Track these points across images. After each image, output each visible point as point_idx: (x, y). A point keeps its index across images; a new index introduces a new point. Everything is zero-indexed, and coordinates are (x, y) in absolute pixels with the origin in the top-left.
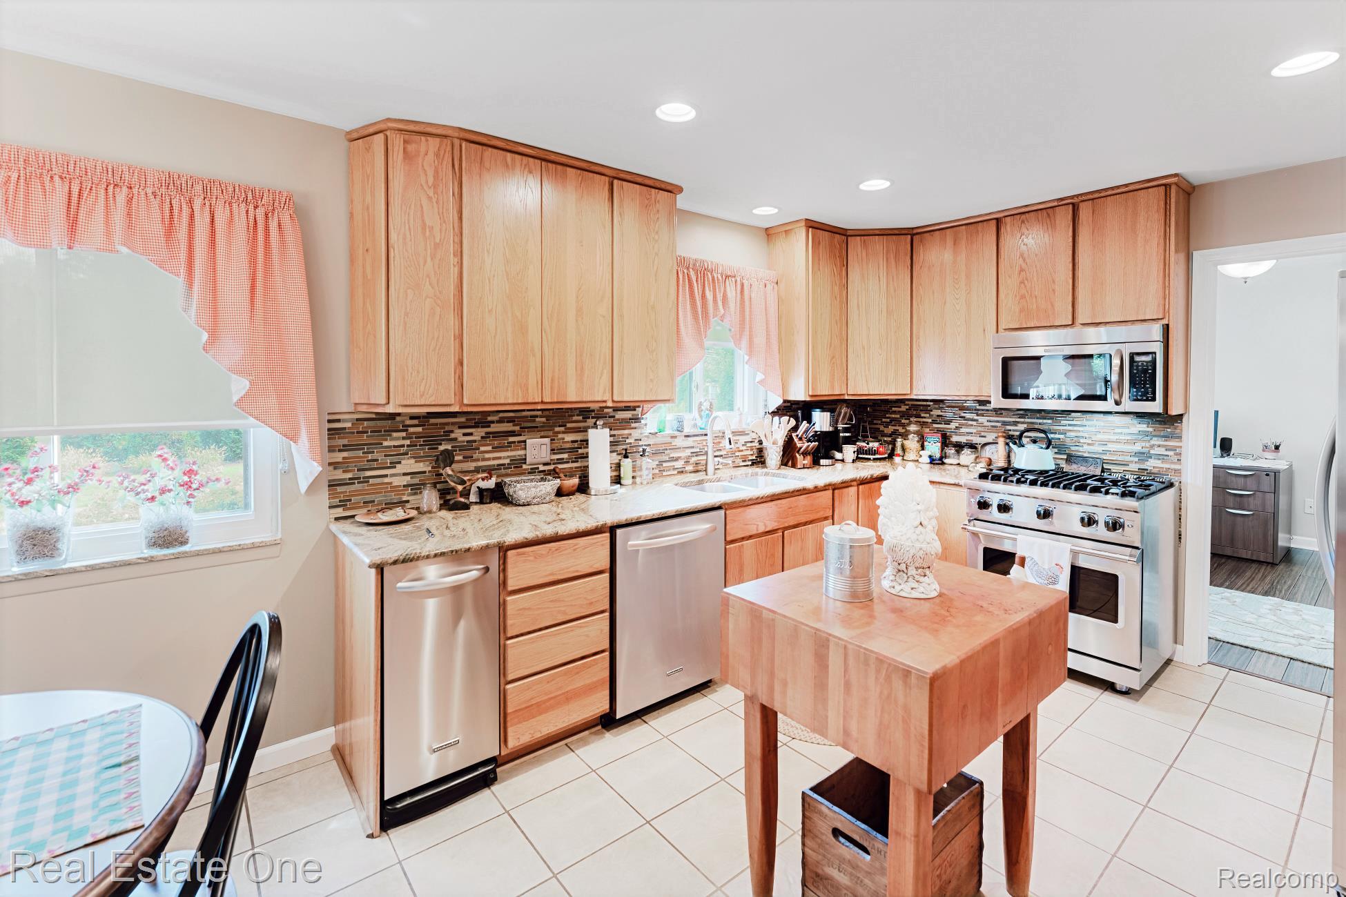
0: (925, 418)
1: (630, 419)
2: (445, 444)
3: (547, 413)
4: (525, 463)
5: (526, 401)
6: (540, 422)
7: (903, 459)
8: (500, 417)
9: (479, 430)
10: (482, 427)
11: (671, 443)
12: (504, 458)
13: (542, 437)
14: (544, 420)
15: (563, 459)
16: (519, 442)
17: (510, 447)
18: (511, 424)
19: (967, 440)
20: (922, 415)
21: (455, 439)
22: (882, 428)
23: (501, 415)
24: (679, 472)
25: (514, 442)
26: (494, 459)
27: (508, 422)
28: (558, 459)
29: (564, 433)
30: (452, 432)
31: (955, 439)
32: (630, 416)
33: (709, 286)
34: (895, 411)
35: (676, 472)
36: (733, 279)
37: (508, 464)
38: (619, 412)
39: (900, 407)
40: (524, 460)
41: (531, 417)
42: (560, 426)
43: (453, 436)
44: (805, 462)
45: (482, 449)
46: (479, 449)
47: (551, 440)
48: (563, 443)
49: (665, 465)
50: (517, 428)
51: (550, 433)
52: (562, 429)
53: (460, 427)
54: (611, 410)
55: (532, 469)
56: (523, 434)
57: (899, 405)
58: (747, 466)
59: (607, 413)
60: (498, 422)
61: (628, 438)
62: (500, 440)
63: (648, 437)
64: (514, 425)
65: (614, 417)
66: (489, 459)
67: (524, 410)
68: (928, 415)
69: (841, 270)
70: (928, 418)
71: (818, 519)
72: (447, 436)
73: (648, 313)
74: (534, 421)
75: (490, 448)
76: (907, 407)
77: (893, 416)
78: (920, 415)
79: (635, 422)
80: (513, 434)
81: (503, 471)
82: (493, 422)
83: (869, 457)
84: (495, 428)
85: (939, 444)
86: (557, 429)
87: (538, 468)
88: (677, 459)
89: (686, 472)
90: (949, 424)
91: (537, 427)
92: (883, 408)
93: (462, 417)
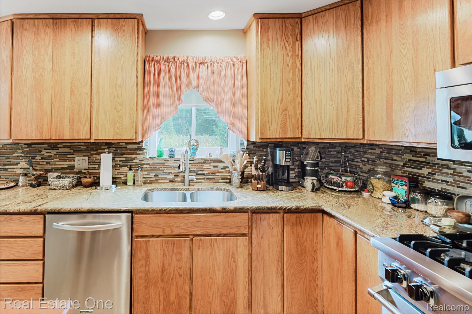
0: (396, 160)
1: (136, 149)
2: (39, 157)
3: (87, 144)
4: (75, 168)
5: (42, 138)
6: (83, 148)
7: (371, 195)
8: (63, 145)
9: (54, 151)
10: (55, 150)
11: (165, 164)
12: (65, 165)
13: (84, 156)
14: (85, 147)
15: (95, 168)
16: (72, 158)
17: (68, 160)
18: (69, 149)
19: (441, 188)
20: (395, 158)
21: (43, 155)
22: (361, 165)
23: (64, 144)
24: (170, 181)
25: (70, 158)
26: (60, 165)
27: (67, 148)
28: (92, 168)
29: (96, 154)
30: (42, 151)
31: (428, 185)
32: (136, 147)
33: (184, 71)
34: (371, 153)
35: (168, 181)
36: (206, 65)
37: (67, 168)
38: (129, 145)
39: (375, 149)
40: (74, 167)
41: (79, 146)
42: (94, 151)
43: (42, 153)
44: (259, 186)
45: (55, 160)
46: (53, 160)
47: (89, 158)
48: (95, 159)
49: (160, 176)
50: (72, 151)
51: (89, 154)
52: (95, 152)
53: (45, 149)
54: (124, 144)
55: (78, 171)
56: (74, 154)
57: (374, 147)
58: (226, 182)
59: (122, 145)
60: (62, 148)
61: (134, 159)
62: (63, 156)
63: (148, 159)
64: (70, 150)
65: (126, 147)
66: (58, 165)
67: (75, 143)
68: (399, 159)
69: (294, 44)
70: (400, 161)
71: (229, 234)
72: (39, 153)
73: (116, 89)
74: (81, 148)
75: (58, 160)
76: (381, 150)
77: (370, 156)
78: (393, 158)
79: (140, 151)
80: (69, 153)
81: (64, 171)
82: (60, 148)
83: (335, 188)
84: (61, 150)
85: (406, 188)
86: (92, 152)
87: (82, 171)
88: (169, 173)
89: (175, 182)
90: (421, 169)
91: (82, 151)
92: (361, 150)
93: (46, 145)
